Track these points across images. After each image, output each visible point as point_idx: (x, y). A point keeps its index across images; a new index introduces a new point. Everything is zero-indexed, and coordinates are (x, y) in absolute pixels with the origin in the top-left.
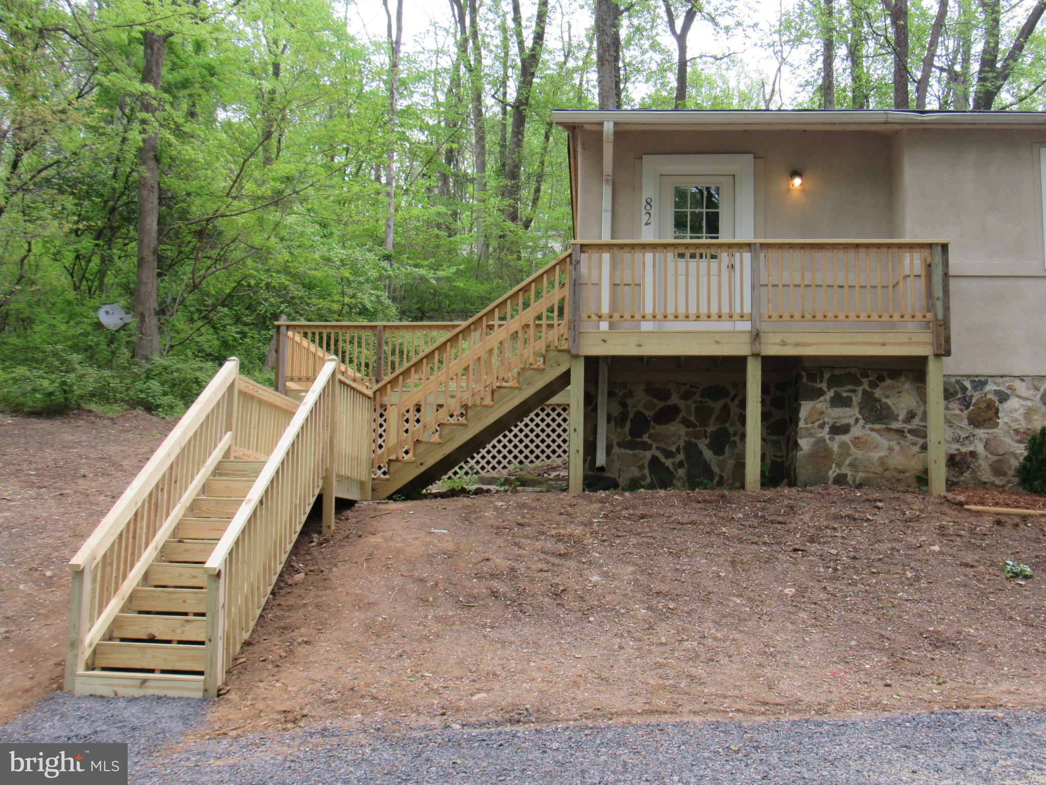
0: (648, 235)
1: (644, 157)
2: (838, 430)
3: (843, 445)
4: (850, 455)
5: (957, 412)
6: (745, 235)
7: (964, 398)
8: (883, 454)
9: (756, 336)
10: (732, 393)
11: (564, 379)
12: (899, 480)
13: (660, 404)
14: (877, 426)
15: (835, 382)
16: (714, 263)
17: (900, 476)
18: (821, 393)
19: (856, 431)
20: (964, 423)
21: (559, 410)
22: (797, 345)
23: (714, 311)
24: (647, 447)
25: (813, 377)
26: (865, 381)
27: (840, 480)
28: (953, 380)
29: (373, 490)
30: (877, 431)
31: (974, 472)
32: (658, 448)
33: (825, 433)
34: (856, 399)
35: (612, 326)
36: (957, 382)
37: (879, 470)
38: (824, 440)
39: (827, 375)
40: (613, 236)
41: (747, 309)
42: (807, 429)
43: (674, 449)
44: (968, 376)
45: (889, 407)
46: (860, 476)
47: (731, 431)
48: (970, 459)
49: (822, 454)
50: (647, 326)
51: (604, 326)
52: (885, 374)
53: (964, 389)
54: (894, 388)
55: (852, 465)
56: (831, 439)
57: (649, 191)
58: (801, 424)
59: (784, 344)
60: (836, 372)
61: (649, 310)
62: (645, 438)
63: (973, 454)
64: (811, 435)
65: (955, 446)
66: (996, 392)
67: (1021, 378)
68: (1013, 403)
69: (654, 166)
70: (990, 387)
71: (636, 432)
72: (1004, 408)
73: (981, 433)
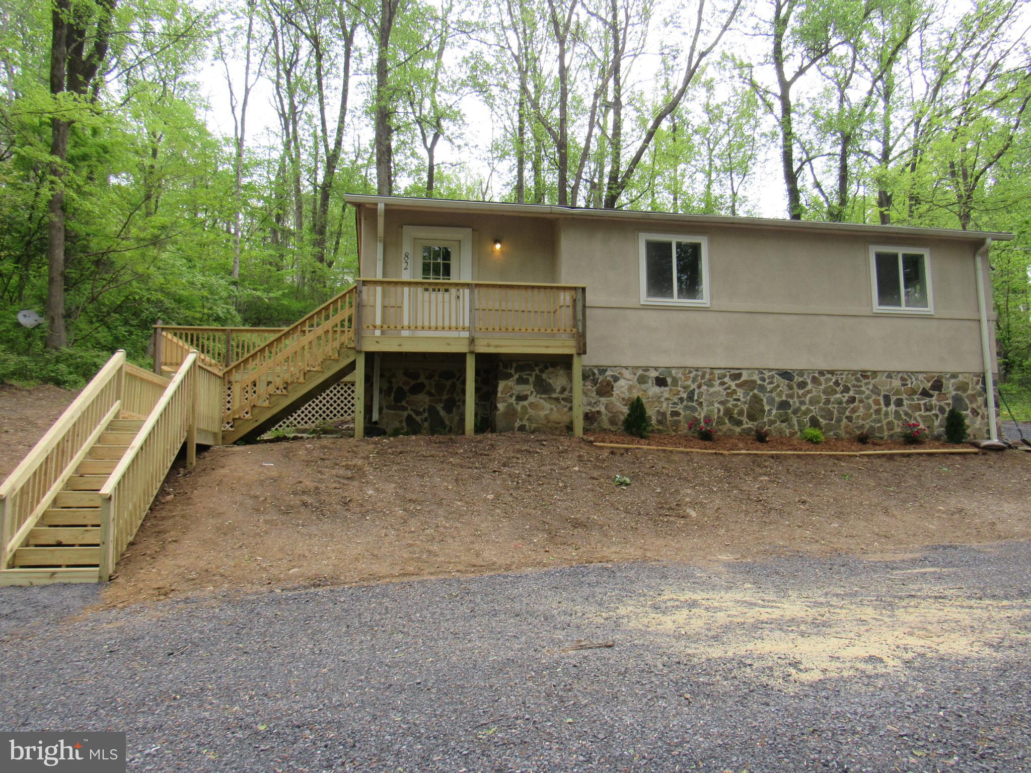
0: (406, 277)
1: (404, 227)
2: (521, 398)
3: (523, 407)
4: (527, 413)
5: (590, 387)
6: (467, 278)
7: (594, 379)
8: (547, 412)
9: (472, 341)
10: (458, 375)
11: (352, 367)
12: (556, 428)
13: (413, 382)
14: (543, 396)
15: (519, 369)
16: (447, 295)
17: (557, 426)
18: (511, 376)
19: (532, 399)
20: (594, 394)
21: (349, 385)
22: (496, 346)
23: (447, 324)
24: (404, 409)
25: (506, 366)
26: (537, 369)
27: (522, 428)
28: (587, 369)
29: (223, 438)
30: (544, 399)
31: (599, 423)
32: (411, 410)
33: (513, 400)
34: (532, 380)
35: (383, 333)
36: (590, 370)
37: (545, 422)
38: (512, 404)
39: (514, 365)
40: (384, 275)
41: (467, 324)
42: (503, 398)
43: (421, 410)
44: (596, 367)
45: (550, 385)
46: (534, 425)
47: (457, 398)
48: (597, 415)
49: (511, 413)
50: (405, 333)
51: (378, 333)
52: (549, 365)
53: (594, 374)
54: (553, 373)
55: (529, 419)
56: (517, 404)
57: (407, 248)
58: (499, 395)
59: (489, 345)
60: (520, 363)
61: (406, 323)
62: (404, 403)
63: (599, 412)
64: (504, 401)
65: (589, 408)
66: (612, 376)
67: (626, 368)
68: (622, 382)
69: (410, 232)
70: (609, 373)
71: (398, 399)
72: (616, 385)
73: (603, 400)
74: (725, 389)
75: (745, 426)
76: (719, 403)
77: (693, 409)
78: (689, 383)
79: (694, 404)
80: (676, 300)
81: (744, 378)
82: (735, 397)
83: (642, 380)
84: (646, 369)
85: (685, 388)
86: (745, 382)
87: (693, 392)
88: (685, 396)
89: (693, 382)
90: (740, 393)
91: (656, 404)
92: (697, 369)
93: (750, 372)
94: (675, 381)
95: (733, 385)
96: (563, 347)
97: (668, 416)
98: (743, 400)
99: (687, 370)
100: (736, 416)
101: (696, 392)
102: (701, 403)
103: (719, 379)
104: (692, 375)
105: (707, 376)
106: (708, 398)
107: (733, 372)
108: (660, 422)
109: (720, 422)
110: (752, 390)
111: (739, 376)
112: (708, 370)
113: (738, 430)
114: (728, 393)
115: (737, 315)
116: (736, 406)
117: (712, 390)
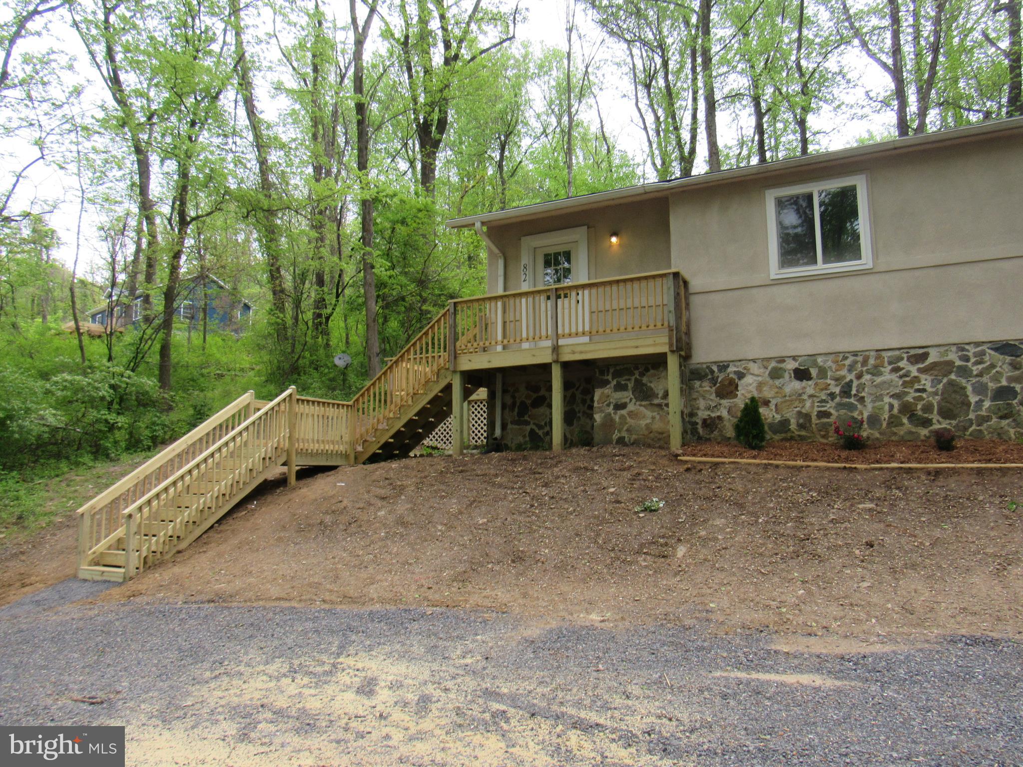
0: (525, 287)
1: (523, 239)
2: (619, 406)
3: (622, 417)
4: (626, 423)
5: (708, 388)
7: (713, 378)
8: (648, 421)
9: (556, 349)
11: (449, 388)
12: (659, 439)
13: (535, 396)
14: (643, 403)
15: (617, 374)
16: (566, 301)
17: (660, 436)
18: (608, 382)
19: (631, 407)
20: (713, 396)
21: (479, 403)
22: (581, 352)
24: (527, 423)
25: (602, 373)
26: (637, 372)
27: (621, 441)
28: (705, 366)
29: (356, 458)
30: (644, 406)
31: (720, 431)
32: (534, 424)
33: (611, 409)
34: (631, 385)
35: (504, 348)
36: (708, 367)
37: (646, 433)
38: (610, 414)
39: (611, 371)
40: (505, 289)
41: (587, 328)
42: (599, 408)
43: (543, 423)
44: (715, 363)
45: (652, 389)
46: (634, 437)
48: (717, 421)
49: (609, 423)
50: (525, 345)
51: (499, 348)
52: (650, 366)
53: (712, 372)
54: (655, 375)
55: (628, 430)
56: (615, 414)
57: (525, 259)
58: (596, 405)
59: (574, 353)
60: (618, 368)
61: (524, 335)
62: (526, 418)
63: (720, 418)
64: (602, 411)
65: (708, 413)
66: (735, 372)
67: (754, 361)
68: (749, 379)
69: (530, 243)
70: (732, 369)
71: (521, 414)
72: (742, 383)
73: (725, 402)
74: (901, 377)
75: (936, 427)
76: (892, 396)
77: (852, 407)
78: (844, 372)
79: (852, 400)
80: (821, 267)
81: (930, 360)
82: (917, 386)
83: (776, 374)
84: (782, 360)
85: (837, 380)
86: (934, 365)
87: (849, 384)
88: (837, 390)
89: (850, 371)
90: (926, 381)
91: (797, 403)
92: (855, 354)
93: (942, 349)
94: (823, 372)
95: (914, 370)
96: (655, 345)
97: (814, 419)
98: (929, 389)
99: (840, 356)
100: (920, 413)
101: (855, 383)
102: (863, 398)
103: (890, 363)
104: (847, 362)
105: (872, 361)
106: (874, 390)
107: (913, 352)
108: (801, 426)
109: (894, 421)
110: (945, 376)
111: (924, 356)
112: (872, 353)
113: (924, 432)
114: (905, 383)
115: (917, 273)
116: (920, 399)
117: (879, 380)
